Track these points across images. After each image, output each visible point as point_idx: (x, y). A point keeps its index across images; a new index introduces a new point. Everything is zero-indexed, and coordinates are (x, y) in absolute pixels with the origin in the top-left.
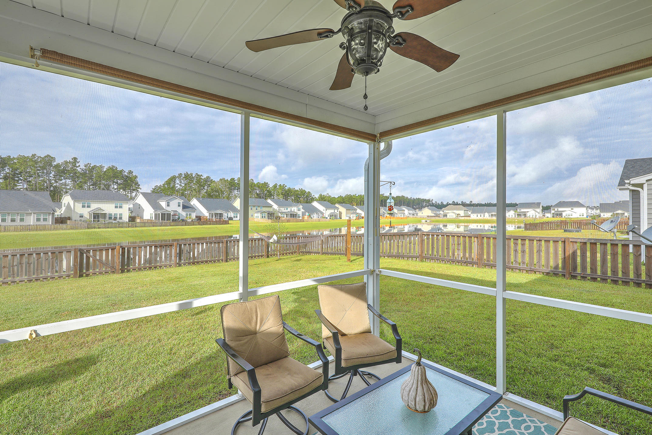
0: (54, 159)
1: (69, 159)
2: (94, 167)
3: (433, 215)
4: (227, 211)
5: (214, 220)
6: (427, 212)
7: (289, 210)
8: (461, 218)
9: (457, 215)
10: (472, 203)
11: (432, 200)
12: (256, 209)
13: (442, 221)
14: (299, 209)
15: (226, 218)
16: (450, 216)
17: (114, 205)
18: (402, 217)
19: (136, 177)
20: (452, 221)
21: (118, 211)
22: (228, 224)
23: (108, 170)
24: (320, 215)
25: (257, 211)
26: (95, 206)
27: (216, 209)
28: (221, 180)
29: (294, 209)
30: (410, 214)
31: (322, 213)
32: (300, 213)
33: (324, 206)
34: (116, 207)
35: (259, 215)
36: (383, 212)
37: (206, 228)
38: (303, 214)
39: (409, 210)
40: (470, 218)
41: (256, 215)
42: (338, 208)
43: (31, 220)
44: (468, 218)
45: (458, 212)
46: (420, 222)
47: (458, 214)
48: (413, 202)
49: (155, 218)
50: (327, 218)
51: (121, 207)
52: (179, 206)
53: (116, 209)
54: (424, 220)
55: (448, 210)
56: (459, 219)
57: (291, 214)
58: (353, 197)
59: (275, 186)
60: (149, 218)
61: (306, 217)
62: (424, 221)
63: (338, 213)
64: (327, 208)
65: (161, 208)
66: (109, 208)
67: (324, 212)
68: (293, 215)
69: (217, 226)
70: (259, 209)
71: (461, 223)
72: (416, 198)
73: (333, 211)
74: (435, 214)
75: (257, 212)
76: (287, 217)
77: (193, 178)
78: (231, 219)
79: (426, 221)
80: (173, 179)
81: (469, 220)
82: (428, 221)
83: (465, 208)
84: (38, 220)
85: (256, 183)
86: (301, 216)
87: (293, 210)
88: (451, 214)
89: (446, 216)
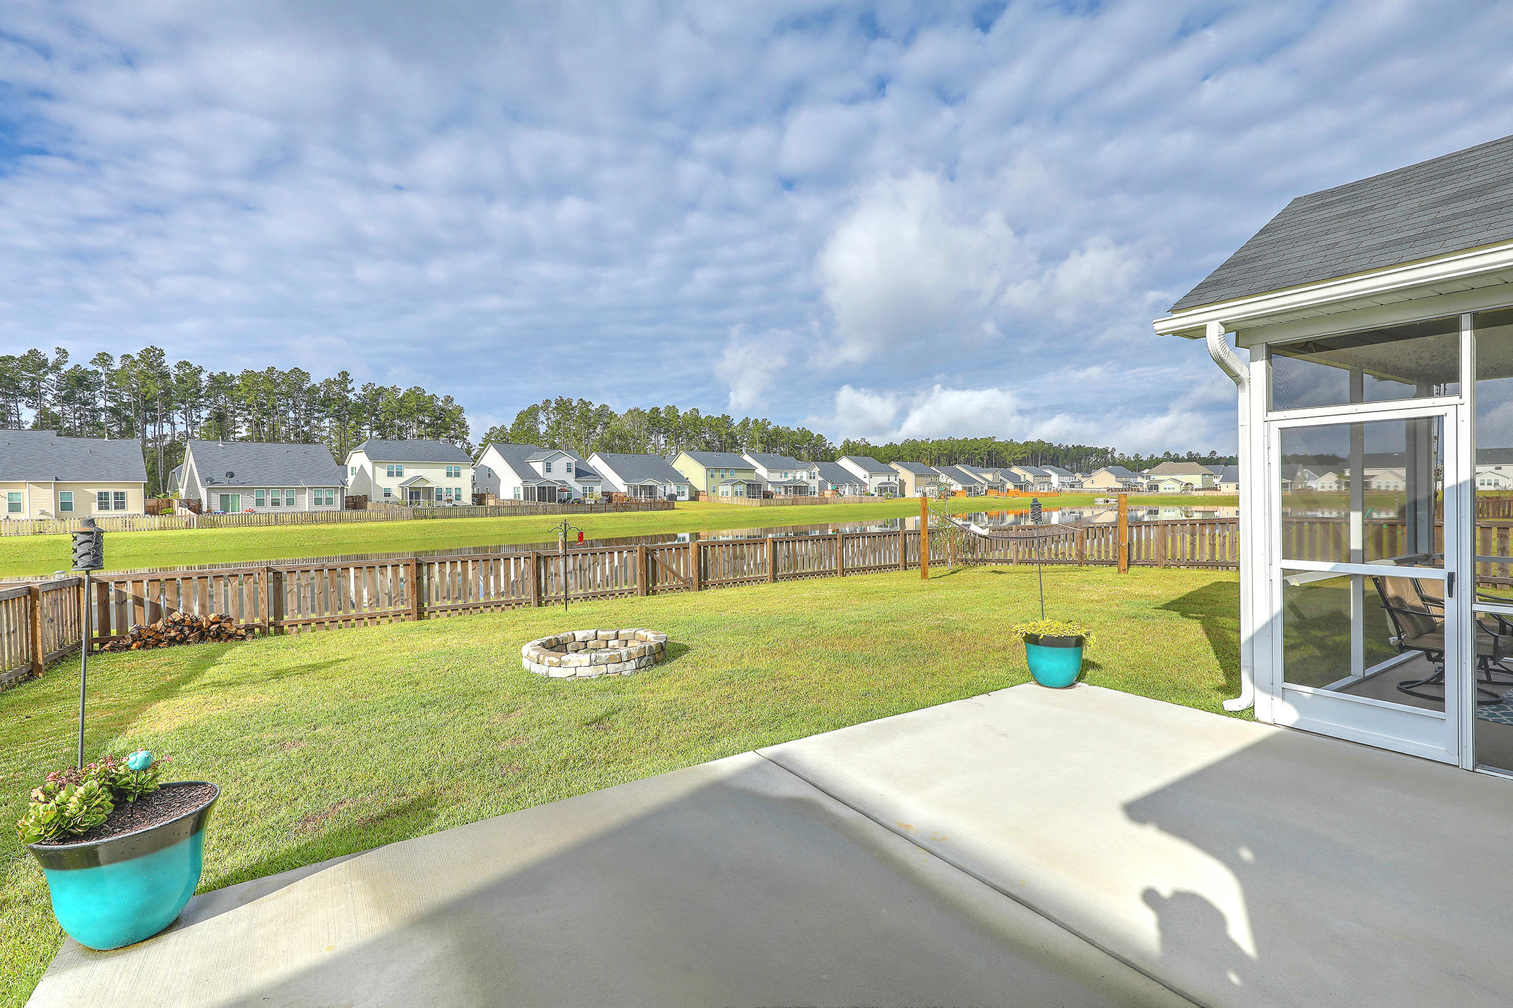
0: (307, 375)
1: (334, 376)
2: (380, 392)
3: (1120, 486)
4: (664, 480)
5: (644, 501)
6: (1104, 480)
7: (790, 477)
8: (1195, 493)
9: (1183, 485)
10: (1217, 455)
11: (1114, 449)
12: (722, 476)
13: (1145, 502)
14: (812, 476)
15: (662, 495)
16: (1165, 489)
17: (444, 471)
18: (1046, 491)
19: (461, 410)
20: (1171, 501)
21: (453, 483)
22: (674, 509)
23: (407, 395)
24: (857, 487)
25: (723, 480)
26: (410, 473)
27: (641, 477)
28: (630, 411)
29: (802, 475)
30: (1063, 484)
31: (862, 484)
32: (814, 484)
33: (865, 468)
34: (449, 475)
35: (728, 488)
36: (1001, 480)
37: (634, 517)
38: (822, 487)
39: (1060, 475)
40: (1220, 494)
41: (722, 489)
42: (896, 473)
43: (305, 502)
44: (1215, 493)
45: (1186, 479)
46: (1091, 503)
47: (1187, 484)
48: (1066, 456)
49: (526, 497)
50: (873, 495)
51: (457, 475)
52: (569, 470)
53: (450, 479)
54: (1102, 500)
55: (1161, 474)
56: (1190, 496)
57: (795, 487)
58: (922, 446)
59: (745, 423)
60: (513, 498)
61: (828, 494)
62: (1100, 501)
63: (897, 482)
64: (873, 472)
65: (535, 475)
66: (436, 477)
67: (866, 481)
68: (800, 489)
69: (655, 514)
70: (728, 476)
71: (1196, 505)
72: (1073, 446)
73: (885, 479)
74: (1124, 483)
75: (725, 483)
76: (786, 492)
77: (572, 409)
78: (672, 498)
79: (1107, 501)
80: (533, 412)
81: (1217, 499)
82: (1112, 501)
83: (1204, 469)
84: (318, 502)
85: (703, 417)
86: (817, 490)
87: (798, 478)
88: (1169, 484)
89: (1156, 487)
